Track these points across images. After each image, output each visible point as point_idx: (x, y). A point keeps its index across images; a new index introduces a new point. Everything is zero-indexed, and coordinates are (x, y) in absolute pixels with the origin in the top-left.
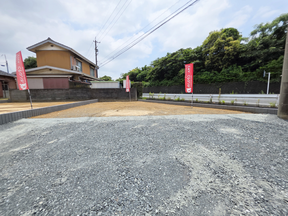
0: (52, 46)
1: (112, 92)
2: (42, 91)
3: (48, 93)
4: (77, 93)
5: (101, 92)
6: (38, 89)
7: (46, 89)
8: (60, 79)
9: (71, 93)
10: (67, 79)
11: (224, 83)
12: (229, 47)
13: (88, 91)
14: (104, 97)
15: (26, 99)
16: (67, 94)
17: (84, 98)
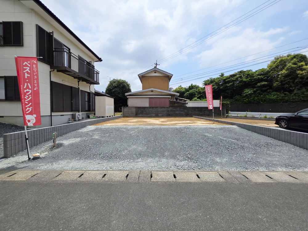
0: (155, 72)
1: (205, 110)
2: (148, 109)
3: (153, 110)
4: (176, 110)
5: (196, 110)
6: (145, 107)
7: (151, 107)
8: (162, 99)
9: (171, 111)
10: (168, 99)
11: (299, 103)
12: (302, 71)
13: (185, 109)
14: (198, 115)
15: (135, 115)
16: (168, 111)
17: (181, 115)
